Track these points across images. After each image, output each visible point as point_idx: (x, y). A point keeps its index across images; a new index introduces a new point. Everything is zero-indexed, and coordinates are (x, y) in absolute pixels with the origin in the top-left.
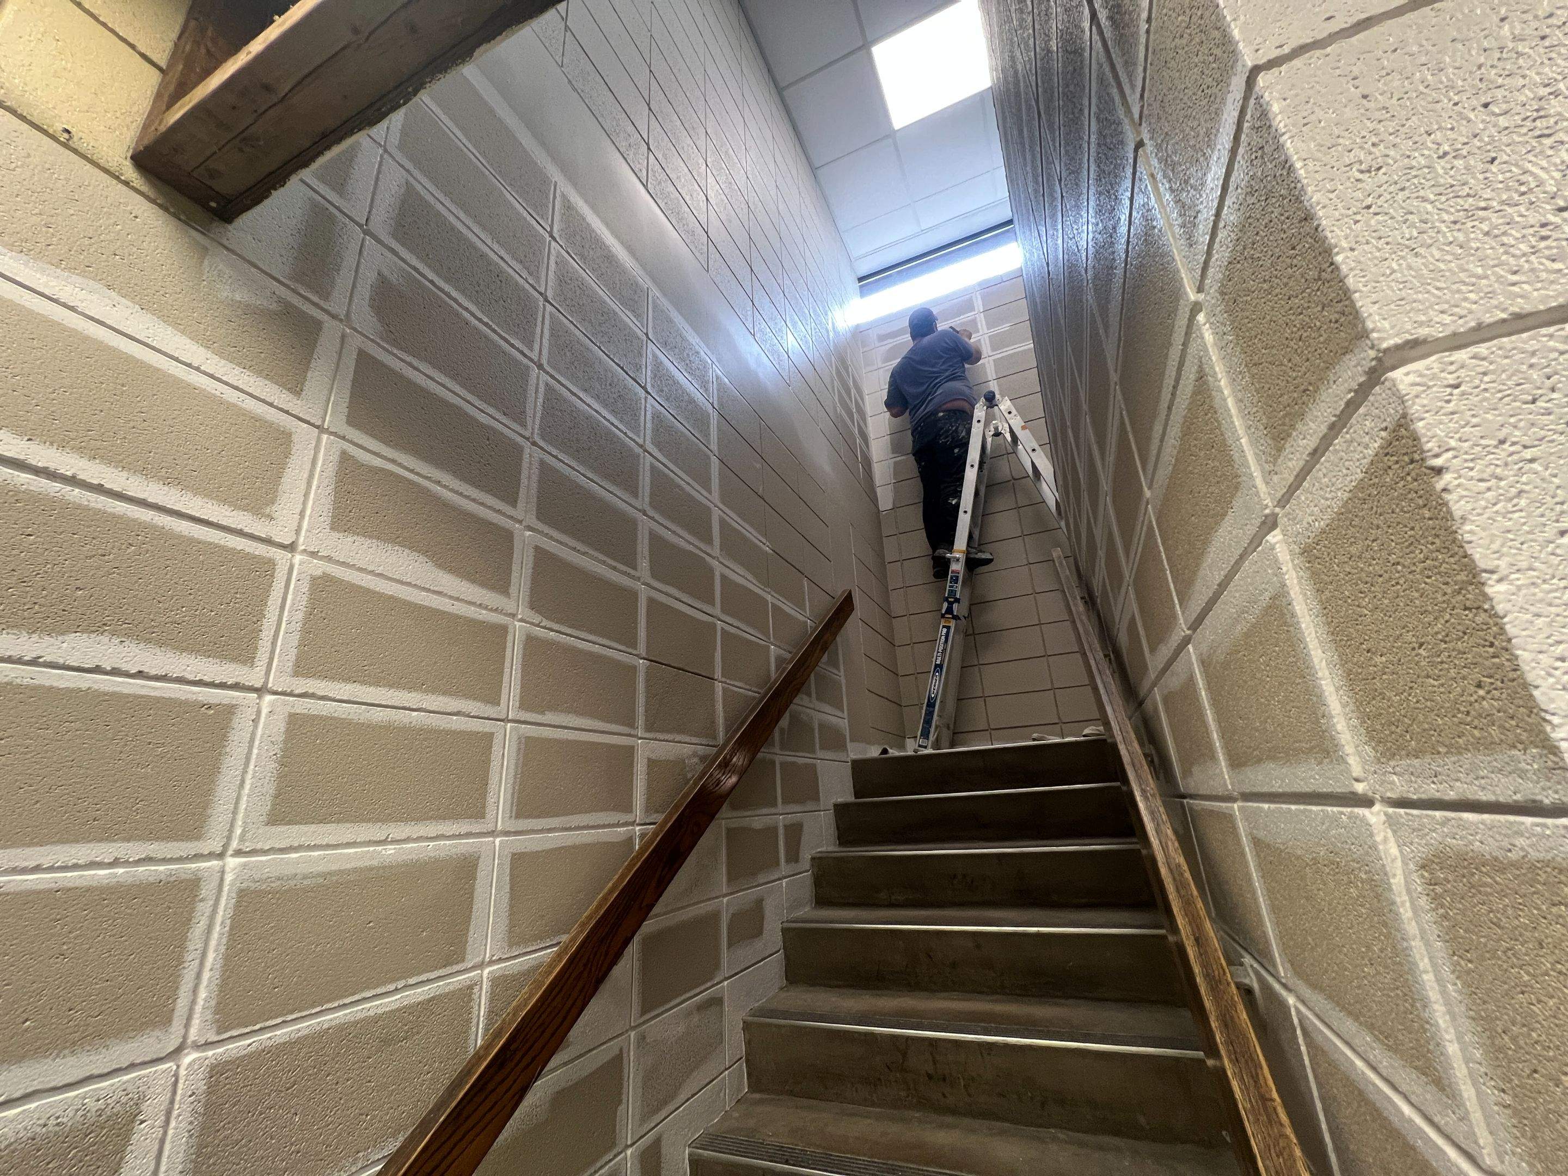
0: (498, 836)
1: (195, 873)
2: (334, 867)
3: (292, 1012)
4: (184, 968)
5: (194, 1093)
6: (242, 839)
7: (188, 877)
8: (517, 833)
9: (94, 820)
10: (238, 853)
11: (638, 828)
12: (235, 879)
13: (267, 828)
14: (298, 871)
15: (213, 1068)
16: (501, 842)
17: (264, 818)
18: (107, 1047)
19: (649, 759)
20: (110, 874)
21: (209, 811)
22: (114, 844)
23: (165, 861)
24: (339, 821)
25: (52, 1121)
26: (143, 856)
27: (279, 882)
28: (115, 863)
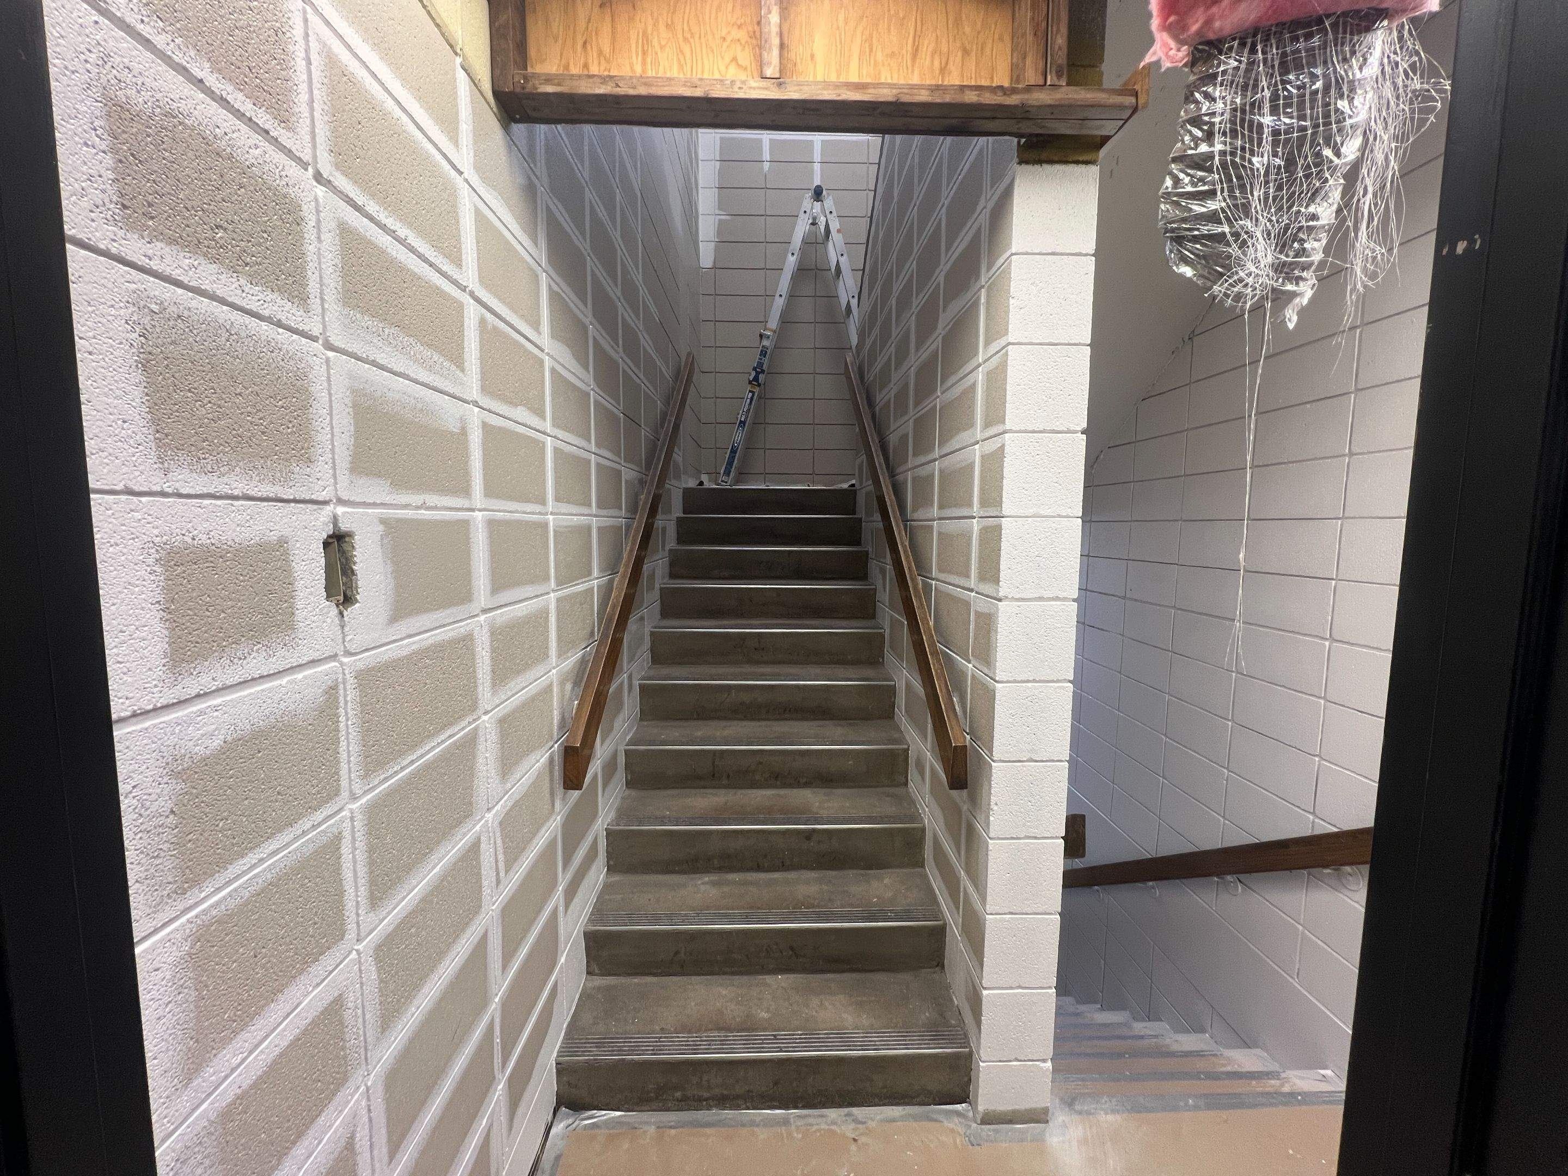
0: (594, 517)
16: (596, 520)
19: (626, 481)
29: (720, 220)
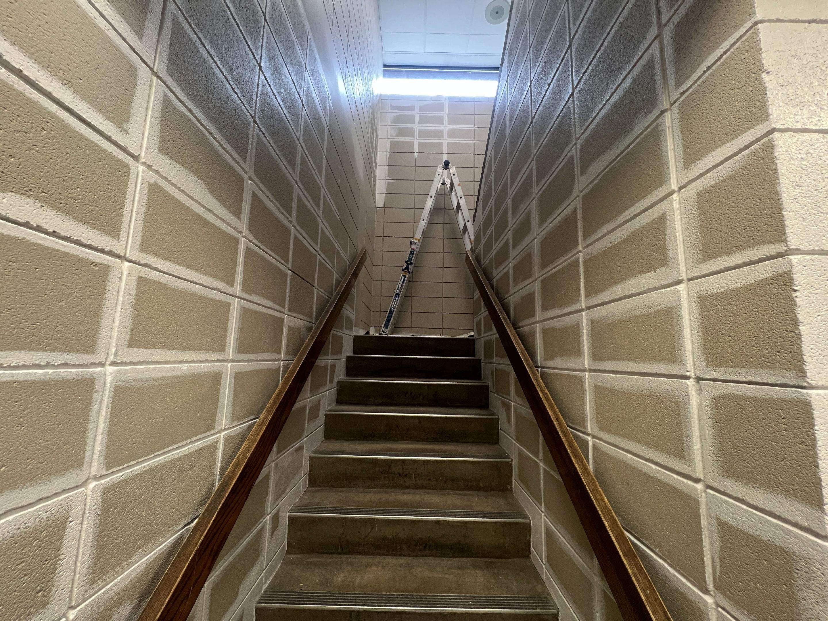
0: (229, 362)
1: (92, 374)
2: (160, 375)
3: (141, 457)
4: (88, 433)
5: (96, 504)
6: (116, 355)
7: (88, 377)
8: (237, 361)
9: (33, 335)
10: (114, 364)
11: (282, 362)
12: (113, 379)
13: (128, 349)
14: (143, 377)
15: (105, 489)
16: (231, 365)
17: (126, 343)
18: (50, 481)
19: (289, 326)
20: (45, 373)
21: (98, 335)
22: (46, 353)
23: (75, 366)
24: (162, 348)
25: (23, 526)
26: (63, 362)
27: (135, 383)
28: (48, 365)
29: (388, 182)
